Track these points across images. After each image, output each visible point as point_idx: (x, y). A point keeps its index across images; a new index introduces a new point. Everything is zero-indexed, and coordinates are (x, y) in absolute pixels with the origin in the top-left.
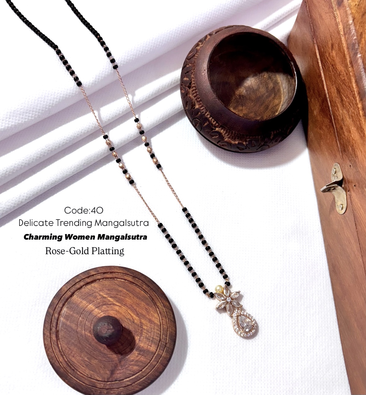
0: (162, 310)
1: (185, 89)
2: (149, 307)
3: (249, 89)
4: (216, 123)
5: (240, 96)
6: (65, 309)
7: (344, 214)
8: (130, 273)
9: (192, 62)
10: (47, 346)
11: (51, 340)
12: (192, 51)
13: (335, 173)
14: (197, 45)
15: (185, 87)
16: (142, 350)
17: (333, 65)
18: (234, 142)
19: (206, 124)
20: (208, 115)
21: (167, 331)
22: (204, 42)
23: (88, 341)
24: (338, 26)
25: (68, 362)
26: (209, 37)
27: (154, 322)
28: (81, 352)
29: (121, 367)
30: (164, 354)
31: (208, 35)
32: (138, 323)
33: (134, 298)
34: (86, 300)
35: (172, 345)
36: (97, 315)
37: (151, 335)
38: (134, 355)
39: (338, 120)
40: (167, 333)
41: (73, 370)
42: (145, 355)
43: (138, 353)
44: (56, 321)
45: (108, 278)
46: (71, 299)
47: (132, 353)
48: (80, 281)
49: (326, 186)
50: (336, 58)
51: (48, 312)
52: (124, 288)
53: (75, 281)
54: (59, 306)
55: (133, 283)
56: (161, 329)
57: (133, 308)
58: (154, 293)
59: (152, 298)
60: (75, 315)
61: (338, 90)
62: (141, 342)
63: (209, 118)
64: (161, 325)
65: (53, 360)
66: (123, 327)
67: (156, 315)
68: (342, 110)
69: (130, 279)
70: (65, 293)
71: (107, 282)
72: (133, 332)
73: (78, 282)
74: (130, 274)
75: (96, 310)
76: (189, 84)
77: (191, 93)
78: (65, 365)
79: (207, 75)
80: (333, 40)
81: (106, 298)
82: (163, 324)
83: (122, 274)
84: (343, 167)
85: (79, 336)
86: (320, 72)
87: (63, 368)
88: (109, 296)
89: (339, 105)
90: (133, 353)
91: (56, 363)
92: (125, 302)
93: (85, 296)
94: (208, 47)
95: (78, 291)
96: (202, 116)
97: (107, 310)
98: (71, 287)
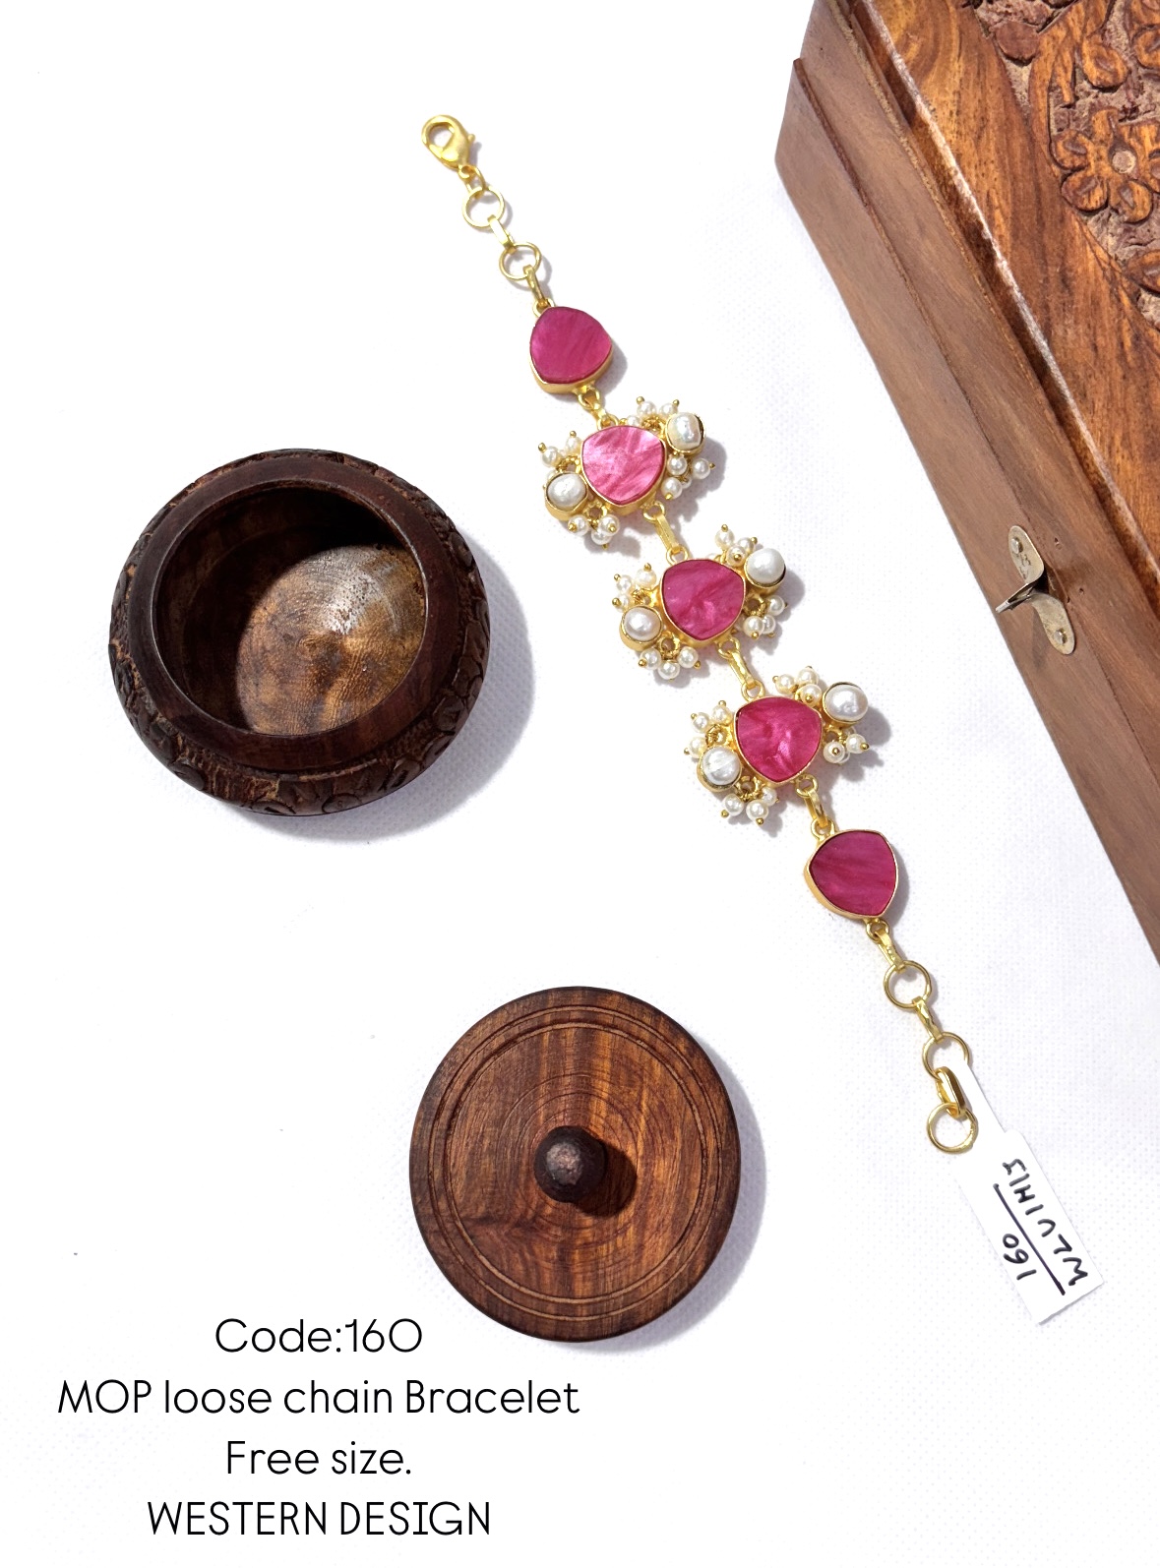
0: (679, 1262)
2: (669, 1228)
21: (637, 1302)
27: (641, 1257)
29: (505, 1235)
30: (581, 1320)
33: (674, 1179)
34: (613, 1066)
37: (610, 1266)
40: (632, 1304)
42: (559, 1277)
52: (684, 1141)
55: (706, 1157)
56: (632, 1283)
58: (707, 1221)
59: (694, 1223)
64: (642, 1278)
67: (661, 1253)
75: (603, 1104)
81: (640, 1110)
82: (646, 1282)
88: (647, 1115)
93: (622, 1059)
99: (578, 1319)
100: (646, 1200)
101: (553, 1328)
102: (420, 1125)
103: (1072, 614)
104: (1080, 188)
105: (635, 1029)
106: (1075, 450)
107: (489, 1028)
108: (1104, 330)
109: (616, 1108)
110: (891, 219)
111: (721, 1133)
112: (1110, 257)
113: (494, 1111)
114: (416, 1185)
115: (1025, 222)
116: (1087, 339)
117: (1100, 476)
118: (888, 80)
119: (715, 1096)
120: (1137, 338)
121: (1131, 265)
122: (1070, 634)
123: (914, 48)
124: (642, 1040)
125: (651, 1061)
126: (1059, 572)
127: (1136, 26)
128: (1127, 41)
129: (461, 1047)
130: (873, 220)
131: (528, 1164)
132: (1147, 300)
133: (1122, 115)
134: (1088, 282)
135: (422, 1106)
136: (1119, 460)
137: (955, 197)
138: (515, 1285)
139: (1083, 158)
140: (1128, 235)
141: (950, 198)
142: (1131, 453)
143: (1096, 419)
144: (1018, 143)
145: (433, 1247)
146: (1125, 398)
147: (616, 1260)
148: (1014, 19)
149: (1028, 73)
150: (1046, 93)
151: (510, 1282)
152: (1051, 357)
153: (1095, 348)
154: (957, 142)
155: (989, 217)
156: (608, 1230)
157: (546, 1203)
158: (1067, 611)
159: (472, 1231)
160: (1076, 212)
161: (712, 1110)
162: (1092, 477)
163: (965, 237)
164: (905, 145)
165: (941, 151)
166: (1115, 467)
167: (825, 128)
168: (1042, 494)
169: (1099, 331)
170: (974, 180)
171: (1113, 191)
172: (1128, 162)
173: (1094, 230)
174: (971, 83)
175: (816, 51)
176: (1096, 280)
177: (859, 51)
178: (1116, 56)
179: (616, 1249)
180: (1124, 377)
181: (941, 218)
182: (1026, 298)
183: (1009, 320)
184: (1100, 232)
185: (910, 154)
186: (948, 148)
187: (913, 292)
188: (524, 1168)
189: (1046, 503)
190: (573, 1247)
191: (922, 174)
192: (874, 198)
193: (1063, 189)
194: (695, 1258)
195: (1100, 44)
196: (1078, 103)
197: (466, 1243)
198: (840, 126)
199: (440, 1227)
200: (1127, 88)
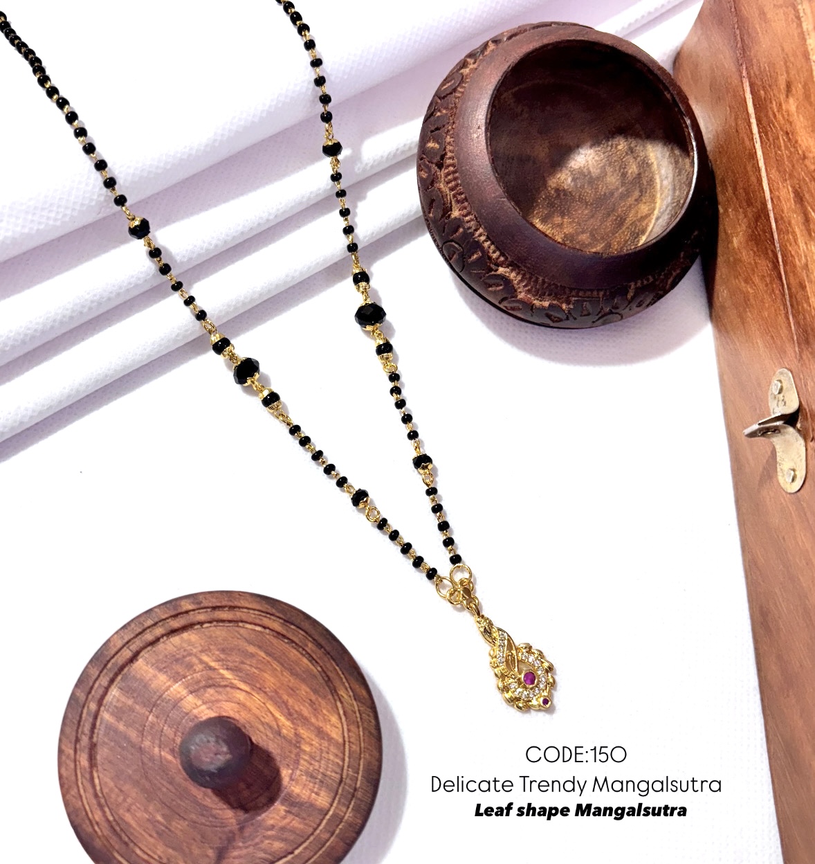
0: (350, 707)
1: (429, 169)
2: (320, 699)
3: (581, 175)
4: (499, 256)
5: (557, 190)
6: (114, 692)
7: (798, 494)
8: (279, 612)
9: (450, 106)
10: (66, 782)
11: (76, 765)
12: (449, 79)
13: (779, 393)
14: (464, 64)
15: (430, 164)
16: (297, 803)
17: (787, 133)
18: (541, 303)
19: (475, 256)
20: (481, 236)
21: (360, 759)
22: (481, 57)
23: (167, 774)
24: (805, 41)
25: (114, 823)
26: (492, 46)
27: (328, 735)
28: (149, 800)
29: (243, 843)
30: (349, 815)
31: (490, 42)
32: (291, 735)
33: (285, 673)
34: (166, 672)
35: (369, 795)
36: (191, 711)
37: (320, 766)
38: (276, 814)
39: (795, 266)
40: (359, 765)
41: (126, 844)
42: (304, 815)
43: (287, 809)
44: (91, 720)
45: (223, 621)
46: (131, 669)
47: (272, 808)
48: (155, 624)
49: (760, 424)
50: (798, 116)
51: (73, 697)
52: (260, 647)
53: (143, 625)
54: (100, 684)
55: (284, 636)
56: (344, 755)
57: (280, 698)
58: (331, 664)
59: (327, 676)
60: (137, 707)
61: (799, 194)
62: (294, 782)
63: (483, 242)
64: (344, 744)
65: (77, 816)
66: (252, 743)
67: (334, 719)
68: (806, 243)
69: (277, 626)
70: (117, 653)
71: (219, 632)
72: (278, 758)
73: (149, 627)
74: (278, 615)
75: (190, 698)
76: (439, 158)
77: (442, 179)
78: (107, 832)
79: (484, 138)
80: (793, 72)
81: (215, 669)
82: (349, 742)
83: (256, 612)
84: (800, 379)
85: (146, 760)
86: (754, 147)
87: (103, 839)
88: (223, 666)
89: (798, 230)
90: (274, 809)
91: (84, 826)
92: (261, 681)
93: (165, 662)
94: (489, 72)
95: (149, 648)
96: (468, 236)
97: (218, 701)
98: (132, 639)
99: (346, 818)
100: (286, 703)
101: (342, 844)
105: (152, 637)
109: (200, 689)
119: (245, 603)
124: (162, 636)
125: (183, 638)
147: (317, 758)
194: (353, 690)
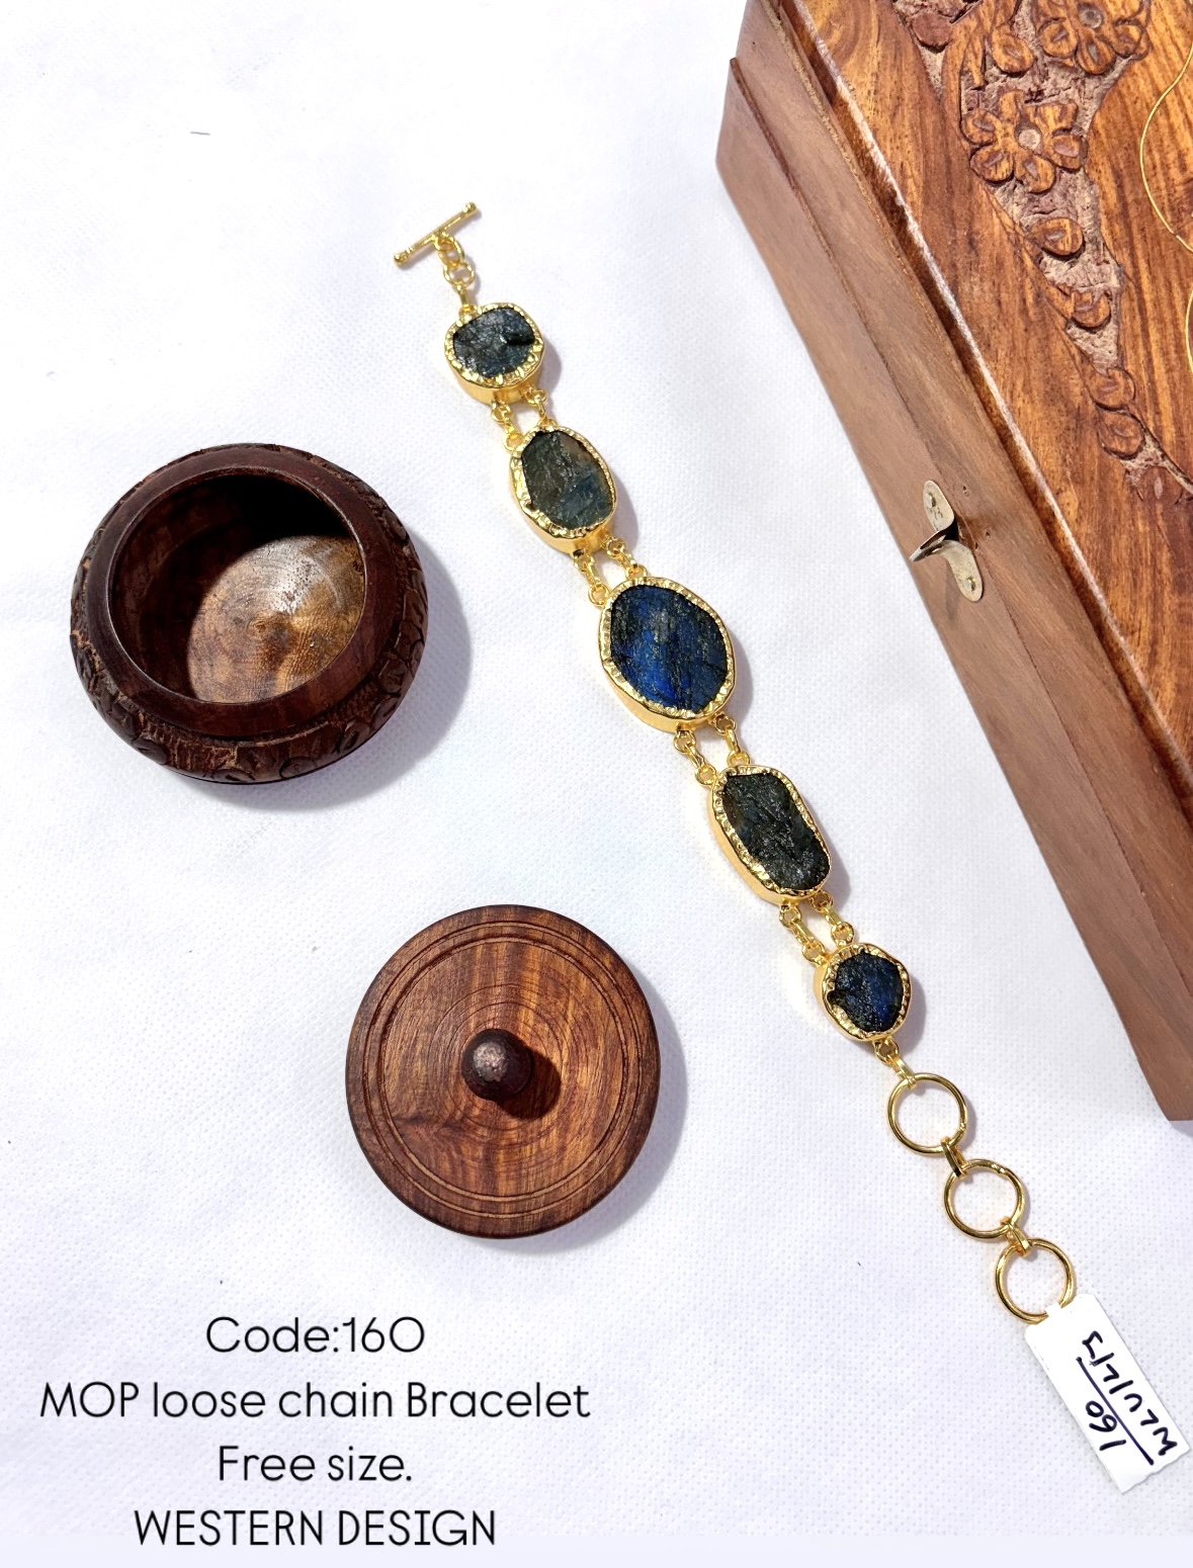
0: (598, 1165)
2: (591, 1131)
21: (558, 1201)
27: (563, 1159)
29: (434, 1134)
30: (505, 1218)
34: (542, 978)
40: (553, 1203)
42: (484, 1177)
55: (627, 1065)
56: (554, 1184)
59: (615, 1127)
64: (563, 1179)
75: (531, 1014)
81: (566, 1020)
82: (567, 1183)
93: (550, 971)
99: (501, 1216)
100: (569, 1105)
101: (477, 1224)
102: (357, 1030)
103: (978, 558)
104: (987, 161)
105: (563, 945)
106: (979, 396)
107: (425, 941)
108: (1008, 288)
109: (544, 1018)
110: (815, 197)
111: (642, 1043)
112: (1014, 223)
113: (427, 1018)
114: (351, 1086)
115: (936, 190)
116: (992, 296)
117: (1002, 419)
118: (813, 65)
119: (636, 1008)
120: (1038, 295)
121: (1034, 230)
122: (978, 580)
123: (836, 35)
124: (570, 955)
125: (577, 974)
126: (967, 519)
127: (1042, 19)
128: (1034, 33)
129: (398, 957)
130: (800, 201)
131: (457, 1068)
132: (1049, 263)
133: (1028, 98)
134: (993, 245)
135: (360, 1012)
136: (1020, 404)
137: (871, 168)
138: (442, 1183)
139: (991, 135)
140: (1031, 205)
141: (867, 170)
142: (1031, 397)
143: (999, 367)
144: (931, 120)
145: (365, 1144)
146: (1027, 348)
147: (540, 1160)
148: (929, 11)
149: (941, 59)
150: (957, 76)
151: (437, 1179)
152: (958, 311)
153: (999, 303)
154: (874, 119)
155: (902, 185)
156: (532, 1132)
157: (474, 1105)
158: (975, 557)
159: (402, 1130)
160: (984, 182)
161: (634, 1022)
162: (995, 419)
163: (880, 204)
164: (827, 124)
165: (860, 127)
166: (1017, 411)
167: (757, 119)
168: (950, 443)
169: (1003, 288)
170: (889, 152)
171: (1018, 164)
172: (1033, 139)
173: (1000, 200)
174: (888, 65)
175: (750, 45)
176: (1001, 243)
177: (786, 40)
178: (1023, 44)
179: (540, 1150)
180: (1026, 330)
181: (859, 190)
182: (935, 257)
183: (920, 279)
184: (1005, 201)
185: (832, 131)
186: (865, 123)
187: (836, 266)
188: (454, 1071)
189: (956, 453)
190: (498, 1147)
191: (842, 150)
192: (801, 181)
193: (972, 162)
194: (614, 1161)
195: (1008, 34)
196: (987, 87)
197: (396, 1140)
198: (772, 118)
199: (373, 1126)
200: (1033, 74)
